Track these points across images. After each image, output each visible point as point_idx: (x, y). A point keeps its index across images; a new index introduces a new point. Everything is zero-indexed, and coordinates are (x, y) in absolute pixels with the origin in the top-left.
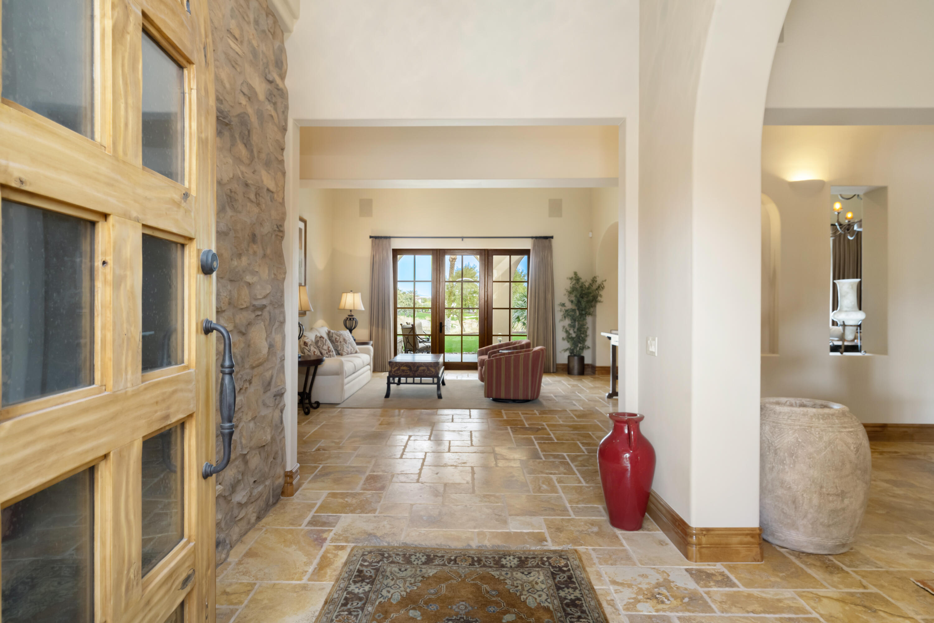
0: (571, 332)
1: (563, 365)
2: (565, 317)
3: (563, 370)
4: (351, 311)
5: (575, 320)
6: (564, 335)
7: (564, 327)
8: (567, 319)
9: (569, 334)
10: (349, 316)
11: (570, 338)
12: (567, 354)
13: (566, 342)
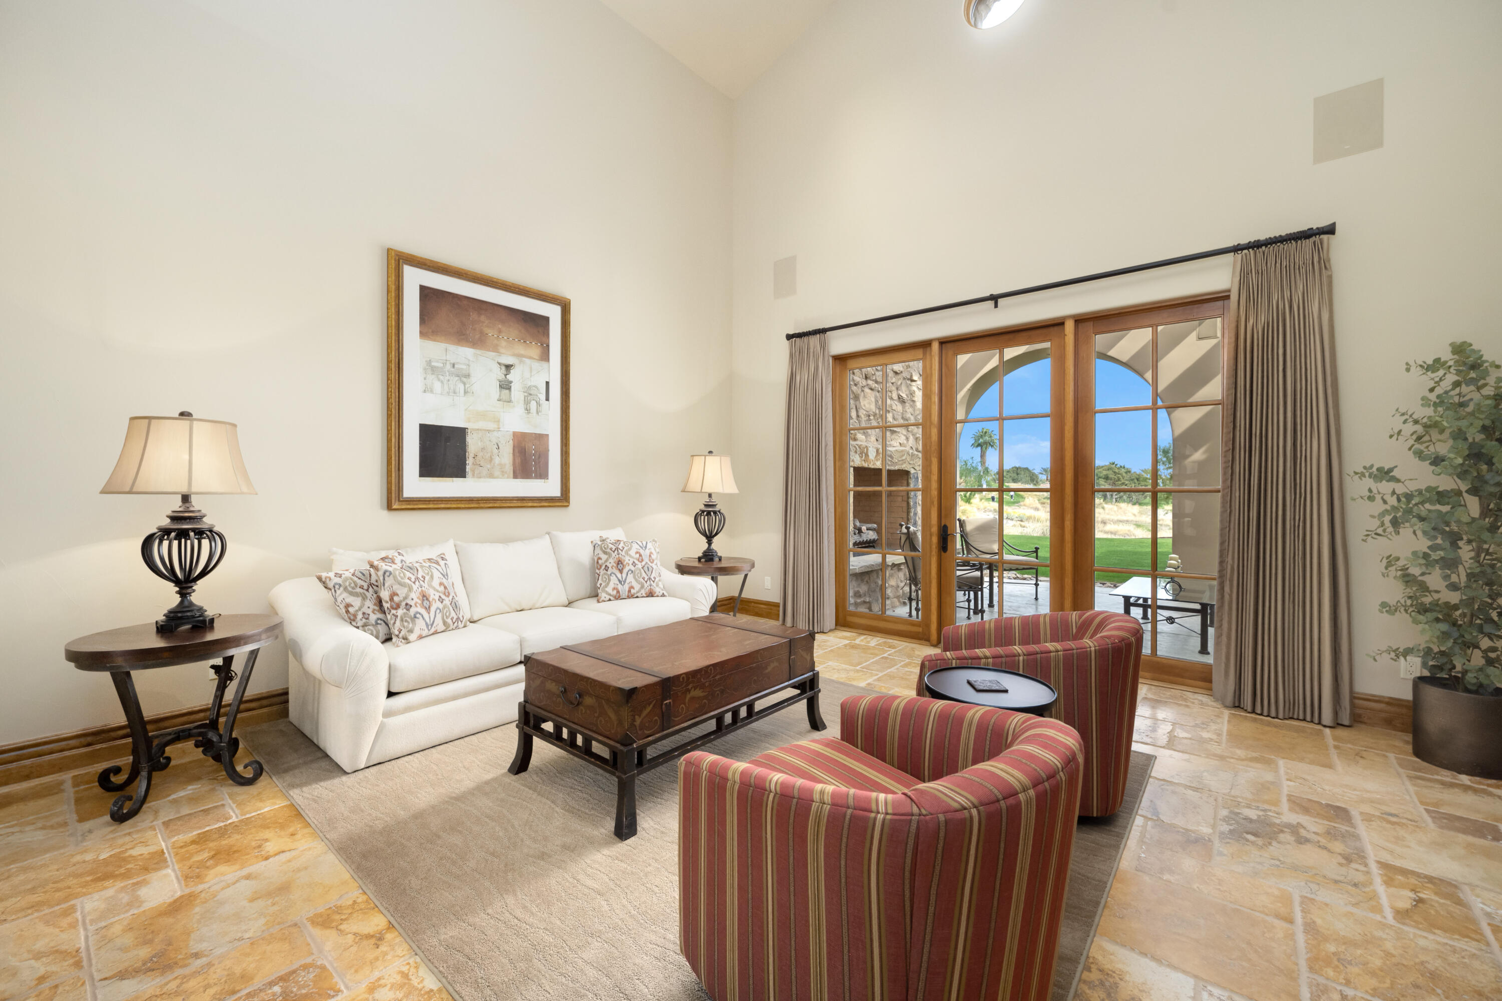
0: (1435, 580)
1: (1393, 702)
2: (1395, 523)
3: (1389, 723)
4: (710, 495)
5: (1454, 539)
6: (1396, 592)
7: (1390, 561)
8: (1406, 531)
9: (1424, 588)
10: (706, 505)
11: (1423, 610)
12: (1413, 667)
13: (1402, 618)
